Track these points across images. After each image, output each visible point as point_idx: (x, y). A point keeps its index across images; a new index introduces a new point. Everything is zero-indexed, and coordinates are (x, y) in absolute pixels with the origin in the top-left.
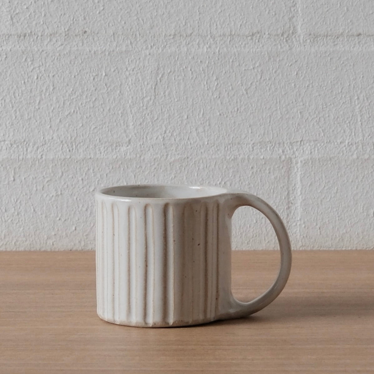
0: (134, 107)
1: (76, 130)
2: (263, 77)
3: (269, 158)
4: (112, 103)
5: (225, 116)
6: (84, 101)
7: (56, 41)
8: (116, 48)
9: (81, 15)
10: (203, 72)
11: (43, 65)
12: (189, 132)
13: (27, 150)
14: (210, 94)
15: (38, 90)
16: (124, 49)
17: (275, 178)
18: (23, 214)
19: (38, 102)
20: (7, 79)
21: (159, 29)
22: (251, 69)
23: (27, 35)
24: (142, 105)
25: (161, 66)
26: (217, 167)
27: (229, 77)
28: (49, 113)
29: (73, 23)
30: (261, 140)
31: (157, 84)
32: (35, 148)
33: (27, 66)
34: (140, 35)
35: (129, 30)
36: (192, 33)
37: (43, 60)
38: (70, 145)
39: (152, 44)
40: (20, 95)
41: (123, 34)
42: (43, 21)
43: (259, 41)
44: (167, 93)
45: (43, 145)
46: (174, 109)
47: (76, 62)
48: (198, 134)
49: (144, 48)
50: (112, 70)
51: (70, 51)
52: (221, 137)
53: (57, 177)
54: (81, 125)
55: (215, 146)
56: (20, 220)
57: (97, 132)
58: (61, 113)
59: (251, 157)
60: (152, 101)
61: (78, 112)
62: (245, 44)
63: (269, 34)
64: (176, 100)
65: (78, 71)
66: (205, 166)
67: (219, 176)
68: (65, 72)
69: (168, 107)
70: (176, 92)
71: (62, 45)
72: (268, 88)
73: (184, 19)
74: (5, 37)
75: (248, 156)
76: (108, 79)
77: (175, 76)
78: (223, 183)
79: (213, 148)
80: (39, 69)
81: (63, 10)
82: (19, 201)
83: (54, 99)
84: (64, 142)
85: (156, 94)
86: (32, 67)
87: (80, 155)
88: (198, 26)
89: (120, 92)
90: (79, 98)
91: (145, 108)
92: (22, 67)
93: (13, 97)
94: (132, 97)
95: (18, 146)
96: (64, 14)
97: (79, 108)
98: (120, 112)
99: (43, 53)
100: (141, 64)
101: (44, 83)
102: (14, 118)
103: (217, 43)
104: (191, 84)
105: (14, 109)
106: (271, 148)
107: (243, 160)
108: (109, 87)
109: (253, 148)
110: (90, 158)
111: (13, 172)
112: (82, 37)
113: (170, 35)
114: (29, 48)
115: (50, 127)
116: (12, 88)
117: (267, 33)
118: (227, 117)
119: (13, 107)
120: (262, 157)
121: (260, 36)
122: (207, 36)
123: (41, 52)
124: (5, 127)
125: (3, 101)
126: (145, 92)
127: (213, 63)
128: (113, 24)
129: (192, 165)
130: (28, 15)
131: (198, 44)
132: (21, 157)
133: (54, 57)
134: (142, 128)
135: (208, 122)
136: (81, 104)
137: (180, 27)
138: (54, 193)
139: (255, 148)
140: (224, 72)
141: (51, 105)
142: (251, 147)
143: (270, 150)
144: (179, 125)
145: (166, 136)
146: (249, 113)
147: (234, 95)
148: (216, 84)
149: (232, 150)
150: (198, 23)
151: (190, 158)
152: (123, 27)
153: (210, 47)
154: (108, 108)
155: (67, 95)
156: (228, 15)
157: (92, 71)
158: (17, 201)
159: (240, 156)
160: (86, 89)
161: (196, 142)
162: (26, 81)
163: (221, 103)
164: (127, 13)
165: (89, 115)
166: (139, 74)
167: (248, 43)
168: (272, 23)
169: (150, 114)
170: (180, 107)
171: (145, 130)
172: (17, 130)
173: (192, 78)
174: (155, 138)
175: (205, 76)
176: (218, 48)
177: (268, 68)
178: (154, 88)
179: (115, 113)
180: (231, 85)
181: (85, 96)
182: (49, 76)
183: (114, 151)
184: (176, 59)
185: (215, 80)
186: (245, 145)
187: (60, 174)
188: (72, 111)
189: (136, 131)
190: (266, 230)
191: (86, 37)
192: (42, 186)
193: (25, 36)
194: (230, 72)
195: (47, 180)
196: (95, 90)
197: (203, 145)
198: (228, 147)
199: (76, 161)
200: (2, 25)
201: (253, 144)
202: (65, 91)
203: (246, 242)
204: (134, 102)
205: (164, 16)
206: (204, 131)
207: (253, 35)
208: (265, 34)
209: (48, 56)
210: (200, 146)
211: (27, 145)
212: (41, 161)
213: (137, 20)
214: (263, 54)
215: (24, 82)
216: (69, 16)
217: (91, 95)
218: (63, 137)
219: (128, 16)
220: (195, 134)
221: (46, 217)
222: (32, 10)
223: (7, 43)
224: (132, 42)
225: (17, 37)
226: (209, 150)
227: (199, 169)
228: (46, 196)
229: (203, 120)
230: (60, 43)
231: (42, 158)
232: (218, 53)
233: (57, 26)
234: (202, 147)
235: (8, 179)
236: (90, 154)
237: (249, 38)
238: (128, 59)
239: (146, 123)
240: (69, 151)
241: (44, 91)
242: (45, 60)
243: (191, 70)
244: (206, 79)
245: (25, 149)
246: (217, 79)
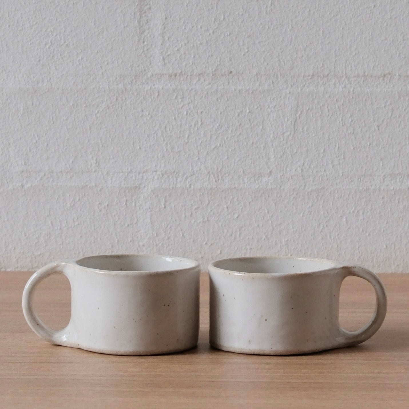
0: (275, 141)
1: (222, 162)
2: (393, 115)
3: (398, 188)
4: (255, 137)
5: (359, 150)
6: (230, 136)
7: (204, 80)
8: (259, 87)
9: (227, 57)
10: (338, 110)
11: (192, 102)
12: (326, 164)
13: (177, 180)
14: (345, 130)
15: (187, 125)
16: (266, 87)
17: (404, 207)
18: (172, 239)
19: (187, 136)
20: (159, 115)
21: (298, 70)
22: (383, 108)
23: (178, 75)
24: (282, 139)
25: (300, 104)
26: (351, 196)
27: (363, 114)
28: (197, 147)
29: (220, 64)
30: (391, 172)
31: (296, 120)
32: (184, 178)
33: (177, 103)
34: (281, 75)
35: (271, 71)
36: (329, 74)
37: (192, 98)
38: (216, 176)
39: (292, 84)
40: (171, 129)
41: (265, 74)
42: (192, 62)
43: (390, 82)
44: (305, 129)
45: (191, 175)
46: (311, 144)
47: (223, 100)
48: (333, 166)
49: (285, 87)
50: (256, 107)
51: (217, 90)
52: (355, 169)
53: (204, 205)
54: (226, 157)
55: (349, 177)
56: (170, 244)
57: (241, 164)
58: (208, 146)
59: (382, 188)
60: (292, 136)
61: (224, 146)
62: (377, 84)
63: (399, 75)
64: (314, 135)
65: (224, 108)
66: (340, 195)
67: (353, 205)
68: (212, 108)
69: (306, 141)
70: (314, 128)
71: (209, 84)
72: (398, 125)
73: (321, 61)
74: (158, 76)
75: (379, 187)
76: (251, 116)
77: (313, 113)
78: (356, 211)
79: (347, 179)
80: (188, 106)
81: (210, 52)
82: (169, 227)
83: (202, 133)
84: (211, 173)
85: (296, 129)
86: (182, 104)
87: (225, 185)
88: (335, 68)
89: (263, 128)
90: (225, 132)
91: (285, 142)
92: (173, 104)
93: (164, 131)
94: (274, 133)
95: (168, 176)
96: (212, 56)
97: (225, 142)
98: (262, 146)
99: (192, 91)
100: (282, 102)
101: (193, 118)
102: (165, 150)
103: (351, 84)
104: (328, 121)
105: (165, 142)
106: (401, 179)
107: (375, 190)
108: (252, 122)
109: (384, 179)
110: (235, 188)
111: (164, 200)
112: (227, 77)
113: (309, 76)
114: (179, 87)
115: (198, 159)
116: (164, 123)
117: (397, 75)
118: (360, 151)
119: (164, 140)
120: (392, 188)
121: (391, 77)
122: (343, 76)
123: (191, 91)
124: (157, 159)
125: (155, 135)
126: (285, 128)
127: (348, 102)
128: (257, 65)
129: (328, 194)
130: (178, 57)
131: (335, 84)
132: (171, 187)
133: (202, 95)
134: (282, 160)
135: (342, 156)
136: (227, 138)
137: (317, 68)
138: (201, 220)
139: (385, 180)
140: (358, 110)
141: (199, 139)
142: (382, 179)
143: (399, 181)
144: (316, 158)
145: (304, 168)
146: (381, 147)
147: (367, 131)
148: (350, 120)
149: (364, 181)
150: (334, 64)
151: (326, 188)
152: (266, 68)
153: (345, 87)
154: (251, 142)
155: (214, 129)
156: (362, 57)
157: (237, 108)
158: (167, 227)
159: (371, 187)
160: (231, 124)
161: (331, 173)
162: (176, 116)
163: (355, 138)
164: (270, 55)
165: (233, 148)
166: (280, 112)
167: (380, 84)
168: (402, 65)
169: (290, 148)
170: (317, 141)
171: (285, 163)
172: (168, 162)
173: (328, 115)
174: (294, 170)
175: (340, 113)
176: (353, 87)
177: (398, 106)
178: (293, 124)
179: (257, 147)
180: (364, 122)
181: (230, 131)
182: (197, 112)
183: (257, 182)
184: (314, 97)
185: (350, 117)
186: (377, 176)
187: (207, 202)
188: (219, 144)
189: (277, 163)
190: (395, 255)
191: (231, 77)
192: (190, 213)
193: (176, 75)
194: (363, 110)
195: (194, 207)
196: (240, 125)
197: (339, 176)
198: (361, 179)
199: (221, 191)
200: (155, 65)
201: (384, 176)
202: (212, 126)
203: (377, 266)
204: (275, 137)
205: (303, 58)
206: (339, 164)
207: (384, 76)
208: (395, 75)
209: (196, 94)
210: (335, 178)
211: (177, 175)
212: (189, 190)
213: (279, 61)
214: (393, 93)
215: (175, 118)
216: (216, 58)
217: (236, 130)
218: (210, 168)
219: (270, 58)
220: (330, 166)
221: (194, 241)
222: (182, 52)
223: (159, 82)
224: (274, 81)
225: (168, 76)
226: (343, 181)
227: (334, 198)
228: (194, 222)
229: (338, 154)
230: (207, 82)
231: (190, 187)
232: (352, 93)
233: (205, 67)
234: (337, 178)
235: (159, 206)
236: (234, 184)
237: (381, 79)
238: (269, 97)
239: (286, 156)
240: (216, 181)
241: (193, 126)
242: (194, 98)
243: (327, 108)
244: (341, 116)
245: (175, 179)
246: (351, 116)
